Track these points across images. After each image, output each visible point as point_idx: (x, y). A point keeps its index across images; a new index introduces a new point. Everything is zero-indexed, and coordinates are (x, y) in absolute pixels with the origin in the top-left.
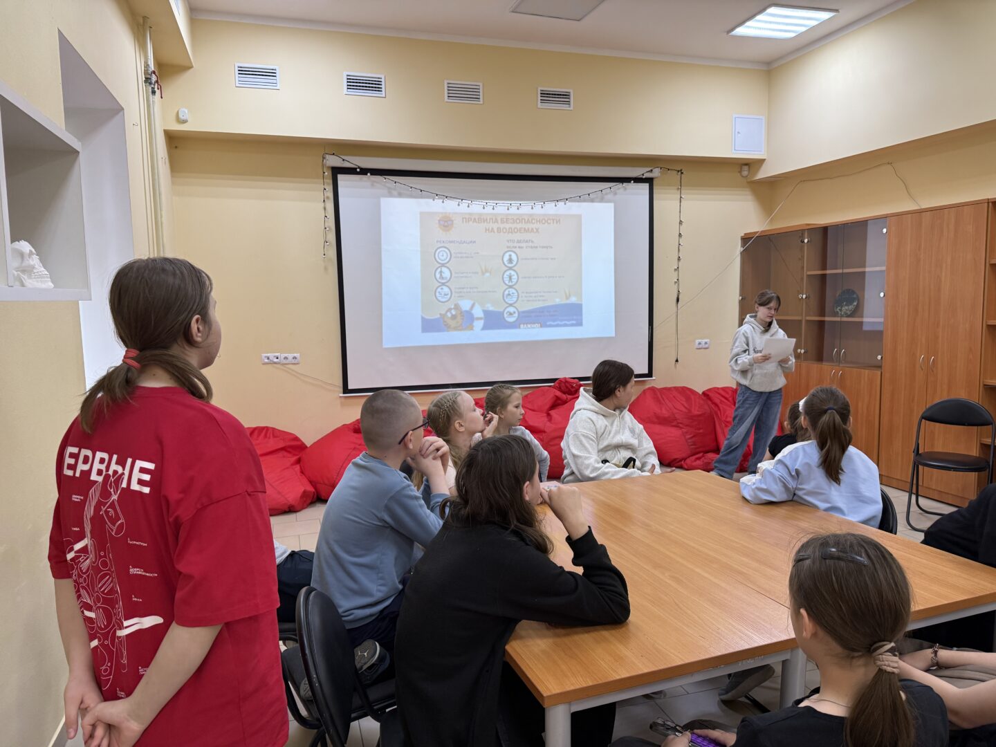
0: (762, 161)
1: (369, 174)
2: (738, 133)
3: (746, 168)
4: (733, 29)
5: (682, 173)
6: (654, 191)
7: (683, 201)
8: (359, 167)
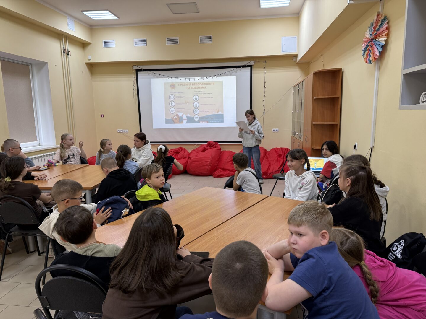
1: (146, 71)
2: (284, 44)
3: (295, 58)
4: (260, 6)
5: (265, 62)
6: (253, 70)
7: (266, 73)
8: (143, 69)
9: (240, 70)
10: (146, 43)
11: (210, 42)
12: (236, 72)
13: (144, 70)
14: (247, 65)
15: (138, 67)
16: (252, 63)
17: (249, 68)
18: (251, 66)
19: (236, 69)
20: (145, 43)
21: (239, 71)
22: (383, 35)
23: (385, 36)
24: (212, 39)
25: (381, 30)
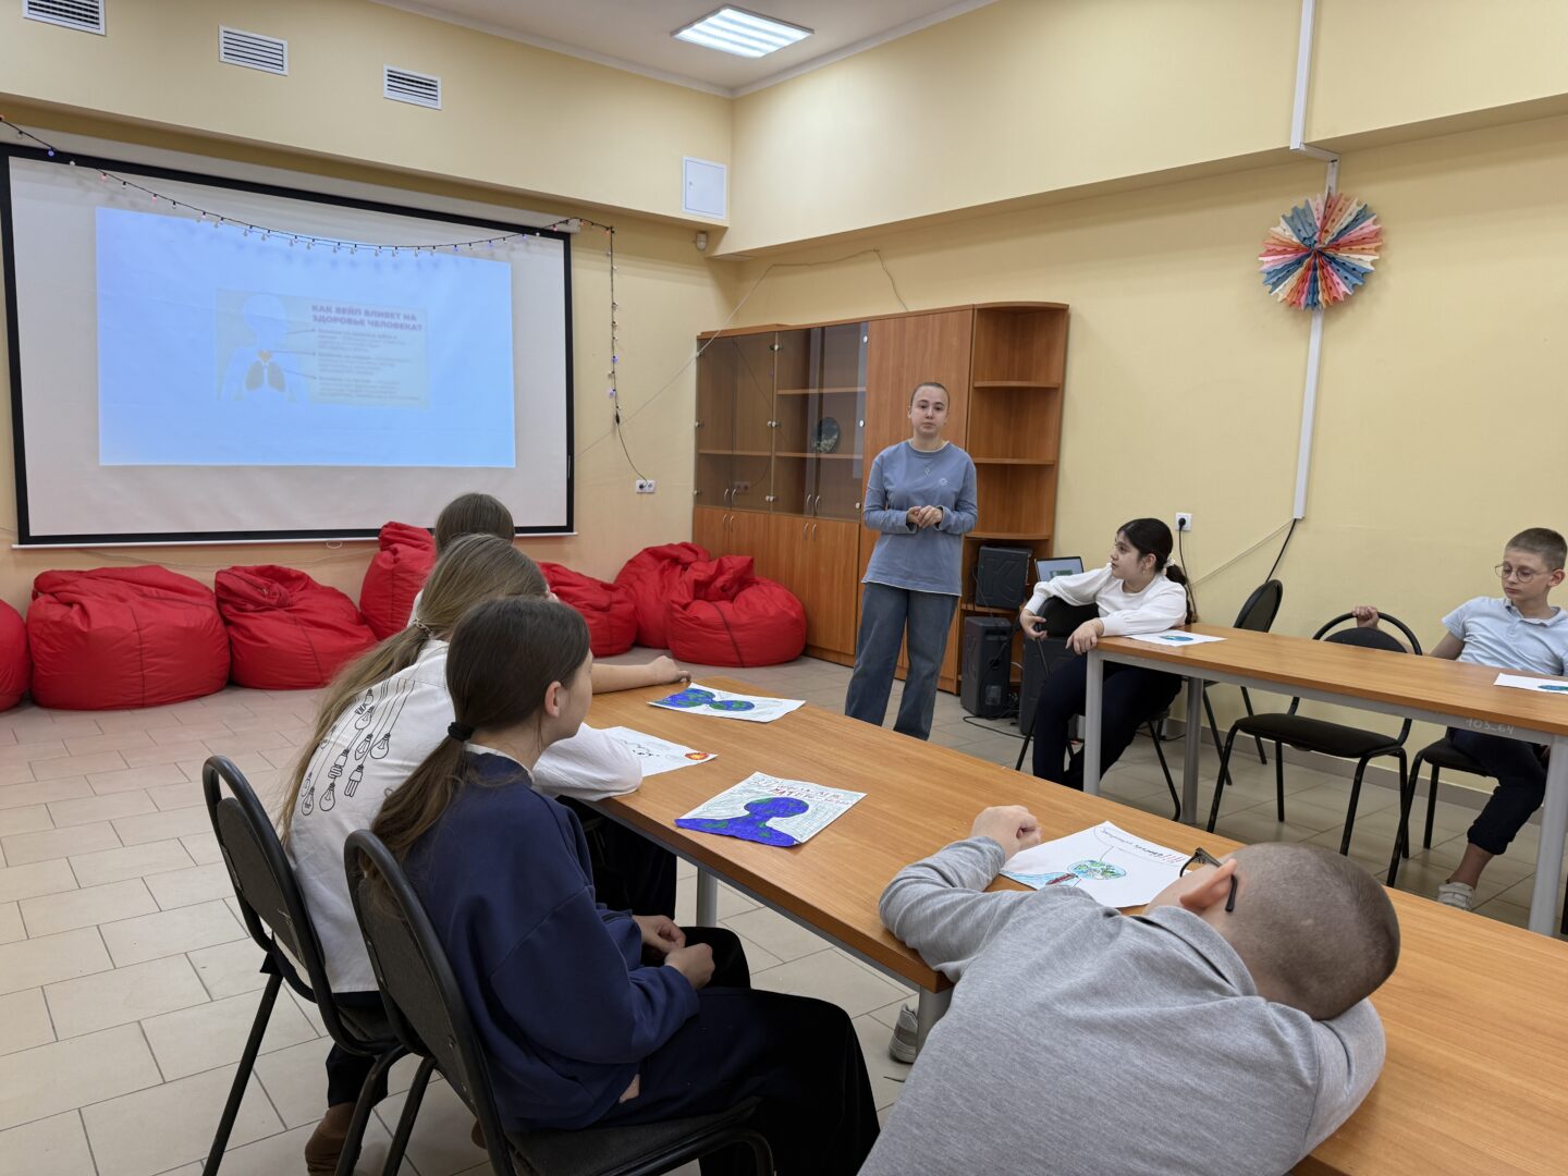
0: (724, 229)
1: (72, 163)
2: (691, 183)
3: (702, 237)
4: (678, 31)
5: (613, 232)
6: (573, 254)
7: (615, 275)
8: (52, 149)
9: (528, 244)
10: (102, 21)
11: (430, 103)
12: (513, 249)
13: (62, 157)
14: (555, 229)
15: (21, 132)
16: (573, 227)
17: (560, 244)
18: (565, 237)
19: (519, 237)
20: (94, 21)
21: (521, 246)
22: (1364, 246)
23: (1373, 252)
24: (439, 94)
25: (1355, 233)
